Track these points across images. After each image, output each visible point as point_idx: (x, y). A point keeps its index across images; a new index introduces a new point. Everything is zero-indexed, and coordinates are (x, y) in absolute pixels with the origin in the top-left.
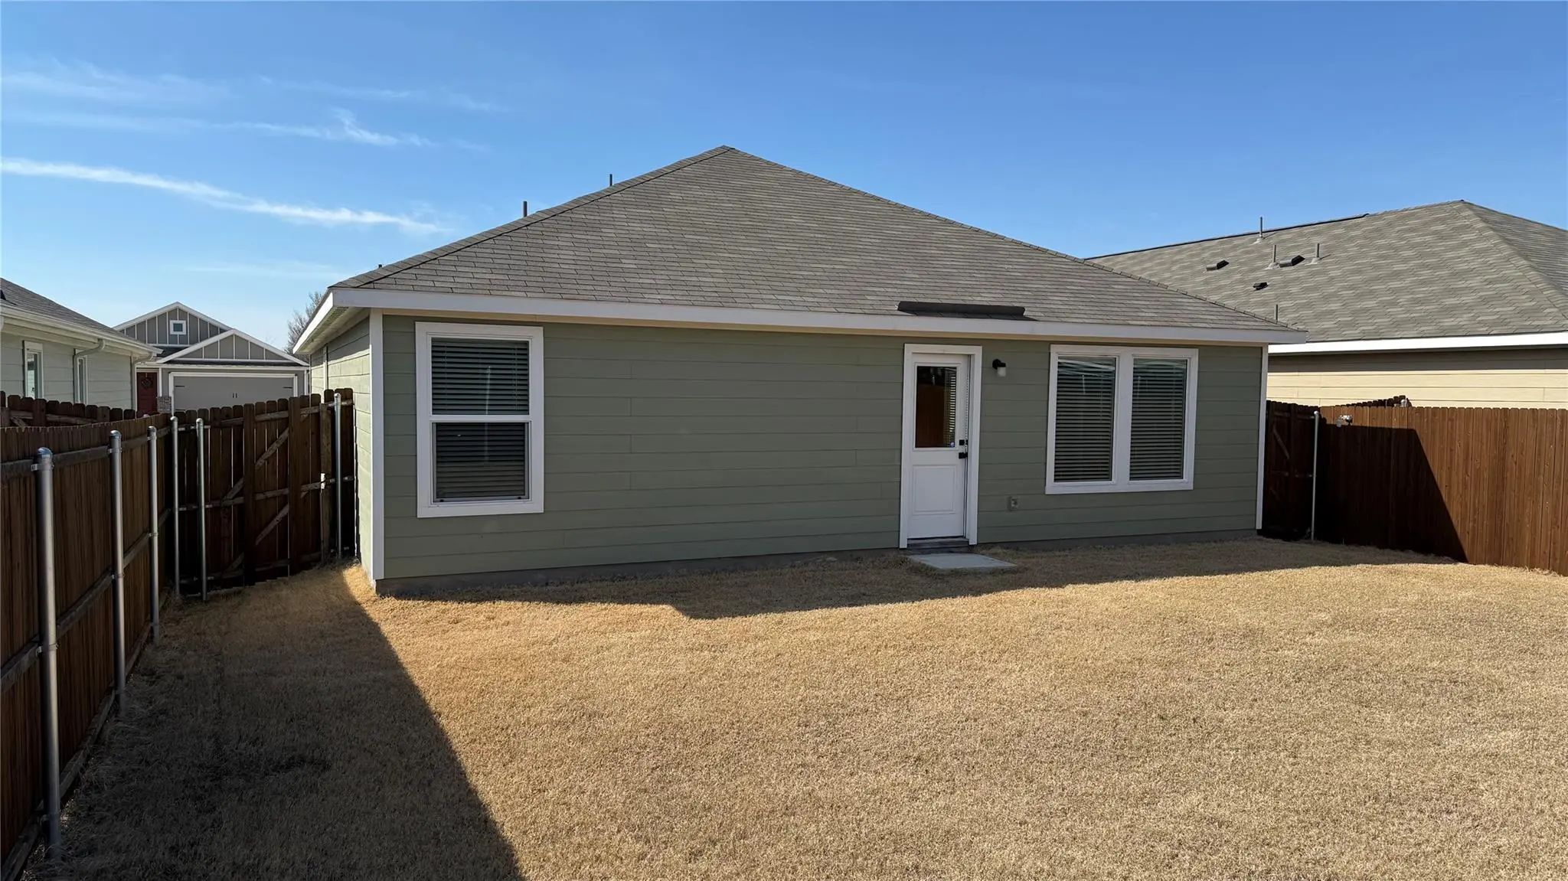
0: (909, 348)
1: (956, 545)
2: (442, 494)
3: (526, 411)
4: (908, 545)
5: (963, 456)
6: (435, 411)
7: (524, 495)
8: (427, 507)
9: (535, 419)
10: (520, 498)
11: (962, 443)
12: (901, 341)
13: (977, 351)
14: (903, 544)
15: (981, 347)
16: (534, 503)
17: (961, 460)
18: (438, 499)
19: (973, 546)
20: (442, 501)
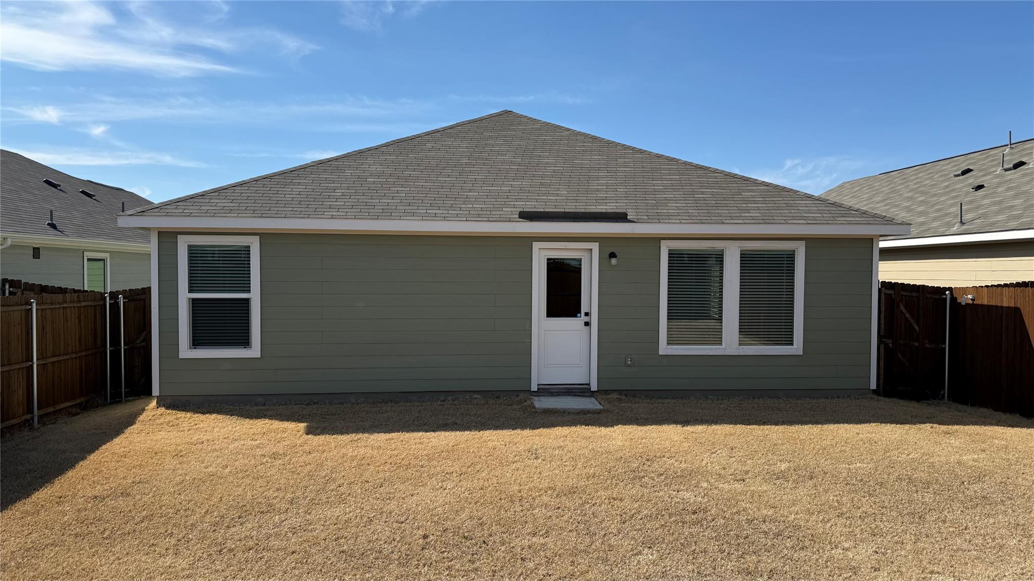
0: (536, 246)
1: (581, 391)
2: (196, 343)
3: (249, 291)
4: (538, 389)
5: (587, 324)
6: (190, 291)
7: (249, 345)
8: (186, 351)
9: (255, 295)
10: (245, 348)
11: (587, 314)
12: (528, 241)
13: (595, 247)
14: (534, 388)
15: (598, 243)
16: (254, 351)
17: (586, 327)
18: (193, 347)
19: (593, 391)
20: (195, 348)
